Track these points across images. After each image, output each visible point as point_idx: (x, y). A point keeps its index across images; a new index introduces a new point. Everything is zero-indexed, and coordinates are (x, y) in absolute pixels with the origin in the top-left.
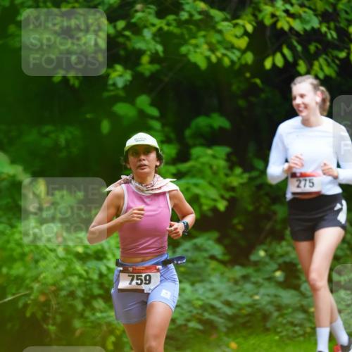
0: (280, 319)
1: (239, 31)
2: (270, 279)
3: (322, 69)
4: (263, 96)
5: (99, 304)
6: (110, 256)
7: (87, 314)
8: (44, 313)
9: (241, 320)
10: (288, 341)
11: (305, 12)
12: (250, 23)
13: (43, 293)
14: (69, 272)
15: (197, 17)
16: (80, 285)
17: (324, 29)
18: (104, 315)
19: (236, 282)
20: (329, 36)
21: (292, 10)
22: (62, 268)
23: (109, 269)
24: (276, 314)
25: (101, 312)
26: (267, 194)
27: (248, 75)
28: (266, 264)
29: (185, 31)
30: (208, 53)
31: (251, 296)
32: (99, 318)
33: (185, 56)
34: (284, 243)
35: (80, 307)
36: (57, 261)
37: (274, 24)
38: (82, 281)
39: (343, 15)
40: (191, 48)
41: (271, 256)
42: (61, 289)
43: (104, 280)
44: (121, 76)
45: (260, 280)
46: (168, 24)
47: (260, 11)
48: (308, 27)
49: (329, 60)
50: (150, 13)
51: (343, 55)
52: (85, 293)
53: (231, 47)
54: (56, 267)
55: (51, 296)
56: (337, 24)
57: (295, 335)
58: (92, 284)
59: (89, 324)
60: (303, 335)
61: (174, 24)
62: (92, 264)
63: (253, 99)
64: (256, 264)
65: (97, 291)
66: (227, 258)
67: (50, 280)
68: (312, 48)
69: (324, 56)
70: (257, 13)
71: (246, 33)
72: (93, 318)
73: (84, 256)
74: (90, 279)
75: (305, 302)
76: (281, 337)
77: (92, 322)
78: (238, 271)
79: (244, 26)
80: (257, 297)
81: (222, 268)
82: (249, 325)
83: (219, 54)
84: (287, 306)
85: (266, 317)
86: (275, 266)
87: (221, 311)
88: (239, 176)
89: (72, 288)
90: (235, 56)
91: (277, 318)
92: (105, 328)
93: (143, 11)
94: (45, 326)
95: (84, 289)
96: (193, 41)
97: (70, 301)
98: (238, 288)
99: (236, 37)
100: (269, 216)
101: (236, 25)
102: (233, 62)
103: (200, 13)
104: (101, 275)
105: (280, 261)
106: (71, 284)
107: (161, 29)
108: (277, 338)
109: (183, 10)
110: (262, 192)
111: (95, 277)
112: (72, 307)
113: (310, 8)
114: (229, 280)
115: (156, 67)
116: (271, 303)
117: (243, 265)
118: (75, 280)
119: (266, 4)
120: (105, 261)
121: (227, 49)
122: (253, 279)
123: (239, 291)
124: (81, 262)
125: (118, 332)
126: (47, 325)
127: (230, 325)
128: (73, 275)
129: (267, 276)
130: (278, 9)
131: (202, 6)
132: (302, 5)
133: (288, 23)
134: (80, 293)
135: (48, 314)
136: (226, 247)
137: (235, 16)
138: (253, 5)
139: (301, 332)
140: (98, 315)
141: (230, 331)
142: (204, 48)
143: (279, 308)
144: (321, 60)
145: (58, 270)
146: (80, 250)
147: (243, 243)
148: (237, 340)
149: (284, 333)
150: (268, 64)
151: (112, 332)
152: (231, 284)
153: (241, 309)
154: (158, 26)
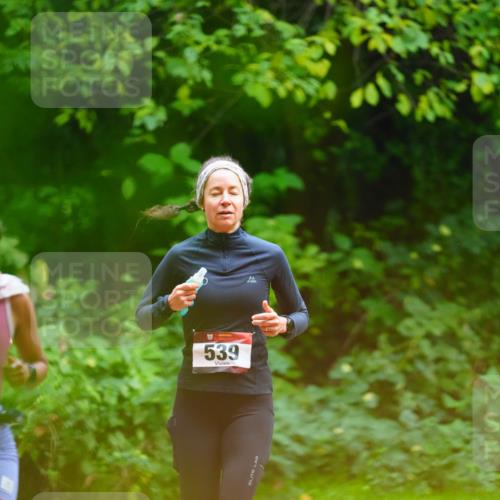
0: (371, 462)
1: (316, 53)
2: (357, 404)
3: (431, 107)
4: (349, 145)
5: (117, 440)
6: (133, 371)
7: (102, 453)
8: (42, 453)
9: (318, 463)
10: (383, 493)
11: (408, 26)
12: (331, 41)
13: (40, 424)
14: (77, 394)
15: (258, 32)
16: (91, 413)
17: (435, 50)
18: (126, 454)
19: (310, 409)
20: (442, 60)
21: (391, 23)
22: (67, 388)
23: (132, 390)
24: (365, 454)
25: (121, 450)
26: (354, 285)
27: (328, 115)
28: (353, 383)
29: (241, 53)
30: (274, 84)
31: (331, 429)
32: (117, 460)
33: (239, 87)
34: (377, 354)
35: (91, 443)
36: (60, 379)
37: (365, 44)
38: (94, 406)
39: (462, 31)
40: (250, 77)
41: (359, 372)
42: (66, 418)
43: (125, 406)
44: (151, 114)
45: (343, 406)
46: (218, 42)
47: (345, 24)
48: (413, 48)
49: (442, 94)
50: (193, 26)
51: (461, 87)
52: (99, 424)
53: (306, 76)
54: (59, 387)
55: (51, 429)
56: (454, 44)
57: (393, 484)
58: (108, 410)
59: (104, 469)
60: (403, 484)
61: (227, 41)
62: (108, 382)
63: (335, 150)
64: (337, 383)
65: (115, 421)
66: (296, 375)
67: (50, 406)
68: (419, 77)
69: (435, 89)
70: (340, 27)
71: (326, 55)
72: (108, 459)
73: (97, 371)
74: (105, 404)
75: (406, 438)
76: (373, 487)
77: (108, 465)
78: (313, 393)
79: (323, 46)
80: (339, 431)
81: (290, 388)
82: (328, 469)
83: (289, 85)
84: (382, 443)
85: (351, 459)
86: (364, 386)
87: (288, 449)
88: (314, 257)
89: (81, 417)
90: (311, 87)
91: (367, 459)
92: (125, 474)
93: (184, 24)
94: (43, 471)
95: (97, 418)
96: (253, 67)
97: (78, 435)
98: (311, 417)
99: (313, 60)
100: (356, 316)
101: (311, 44)
102: (308, 97)
103: (263, 27)
104: (121, 399)
105: (372, 378)
106: (78, 411)
107: (207, 49)
108: (366, 488)
109: (238, 22)
110: (347, 282)
111: (113, 401)
112: (80, 443)
113: (415, 20)
114: (300, 405)
115: (198, 103)
116: (358, 438)
117: (320, 385)
118: (84, 405)
119: (353, 15)
120: (126, 379)
121: (301, 77)
122: (334, 405)
123: (314, 421)
124: (93, 380)
125: (144, 480)
126: (46, 469)
127: (301, 469)
128: (81, 398)
129: (352, 400)
130: (370, 21)
131: (265, 16)
132: (404, 17)
133: (385, 41)
134: (91, 424)
135: (47, 454)
136: (297, 359)
137: (311, 31)
138: (336, 16)
139: (400, 480)
140: (117, 454)
141: (302, 479)
142: (268, 78)
143: (370, 445)
144: (431, 94)
145: (60, 391)
146: (92, 362)
147: (319, 354)
148: (312, 491)
149: (376, 482)
150: (356, 100)
151: (135, 479)
152: (302, 412)
153: (316, 446)
154: (204, 45)
